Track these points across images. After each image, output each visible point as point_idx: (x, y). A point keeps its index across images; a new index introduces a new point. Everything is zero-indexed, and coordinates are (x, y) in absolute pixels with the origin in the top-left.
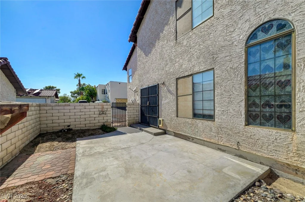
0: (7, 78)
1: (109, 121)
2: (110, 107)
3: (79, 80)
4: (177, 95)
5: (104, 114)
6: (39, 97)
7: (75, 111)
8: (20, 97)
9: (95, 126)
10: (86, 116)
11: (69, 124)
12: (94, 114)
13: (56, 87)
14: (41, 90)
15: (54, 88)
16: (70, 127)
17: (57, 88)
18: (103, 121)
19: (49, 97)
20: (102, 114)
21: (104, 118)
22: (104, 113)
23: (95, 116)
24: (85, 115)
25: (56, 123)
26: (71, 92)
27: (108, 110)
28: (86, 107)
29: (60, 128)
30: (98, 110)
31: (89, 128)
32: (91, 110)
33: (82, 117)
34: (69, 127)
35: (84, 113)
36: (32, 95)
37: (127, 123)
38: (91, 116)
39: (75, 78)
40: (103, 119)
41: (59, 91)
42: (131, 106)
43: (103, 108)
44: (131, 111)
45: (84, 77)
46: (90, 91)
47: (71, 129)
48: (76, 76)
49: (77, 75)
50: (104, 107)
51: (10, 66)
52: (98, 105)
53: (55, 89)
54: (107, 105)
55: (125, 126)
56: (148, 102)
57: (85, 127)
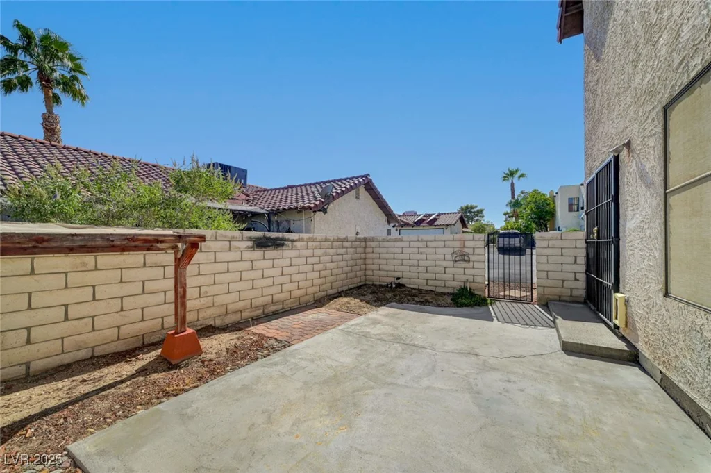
0: (376, 201)
1: (479, 279)
2: (482, 244)
3: (512, 185)
4: (666, 189)
5: (465, 260)
6: (434, 227)
7: (411, 250)
8: (411, 228)
9: (445, 286)
10: (429, 263)
11: (398, 274)
12: (444, 260)
13: (476, 207)
14: (439, 215)
15: (474, 208)
16: (402, 281)
17: (478, 208)
18: (464, 278)
19: (448, 225)
20: (459, 261)
21: (447, 269)
22: (466, 258)
23: (445, 264)
24: (426, 260)
25: (383, 270)
26: (505, 214)
27: (477, 251)
28: (429, 244)
29: (389, 280)
30: (451, 250)
31: (433, 289)
32: (439, 251)
33: (421, 263)
34: (399, 281)
35: (424, 257)
36: (426, 224)
37: (535, 296)
38: (438, 263)
39: (504, 180)
40: (464, 274)
41: (481, 213)
42: (551, 243)
43: (464, 247)
44: (551, 259)
45: (522, 176)
46: (538, 208)
47: (403, 286)
48: (505, 177)
49: (507, 174)
50: (467, 244)
51: (373, 184)
52: (453, 240)
53: (475, 210)
54: (473, 240)
55: (530, 302)
56: (596, 228)
57: (427, 285)
